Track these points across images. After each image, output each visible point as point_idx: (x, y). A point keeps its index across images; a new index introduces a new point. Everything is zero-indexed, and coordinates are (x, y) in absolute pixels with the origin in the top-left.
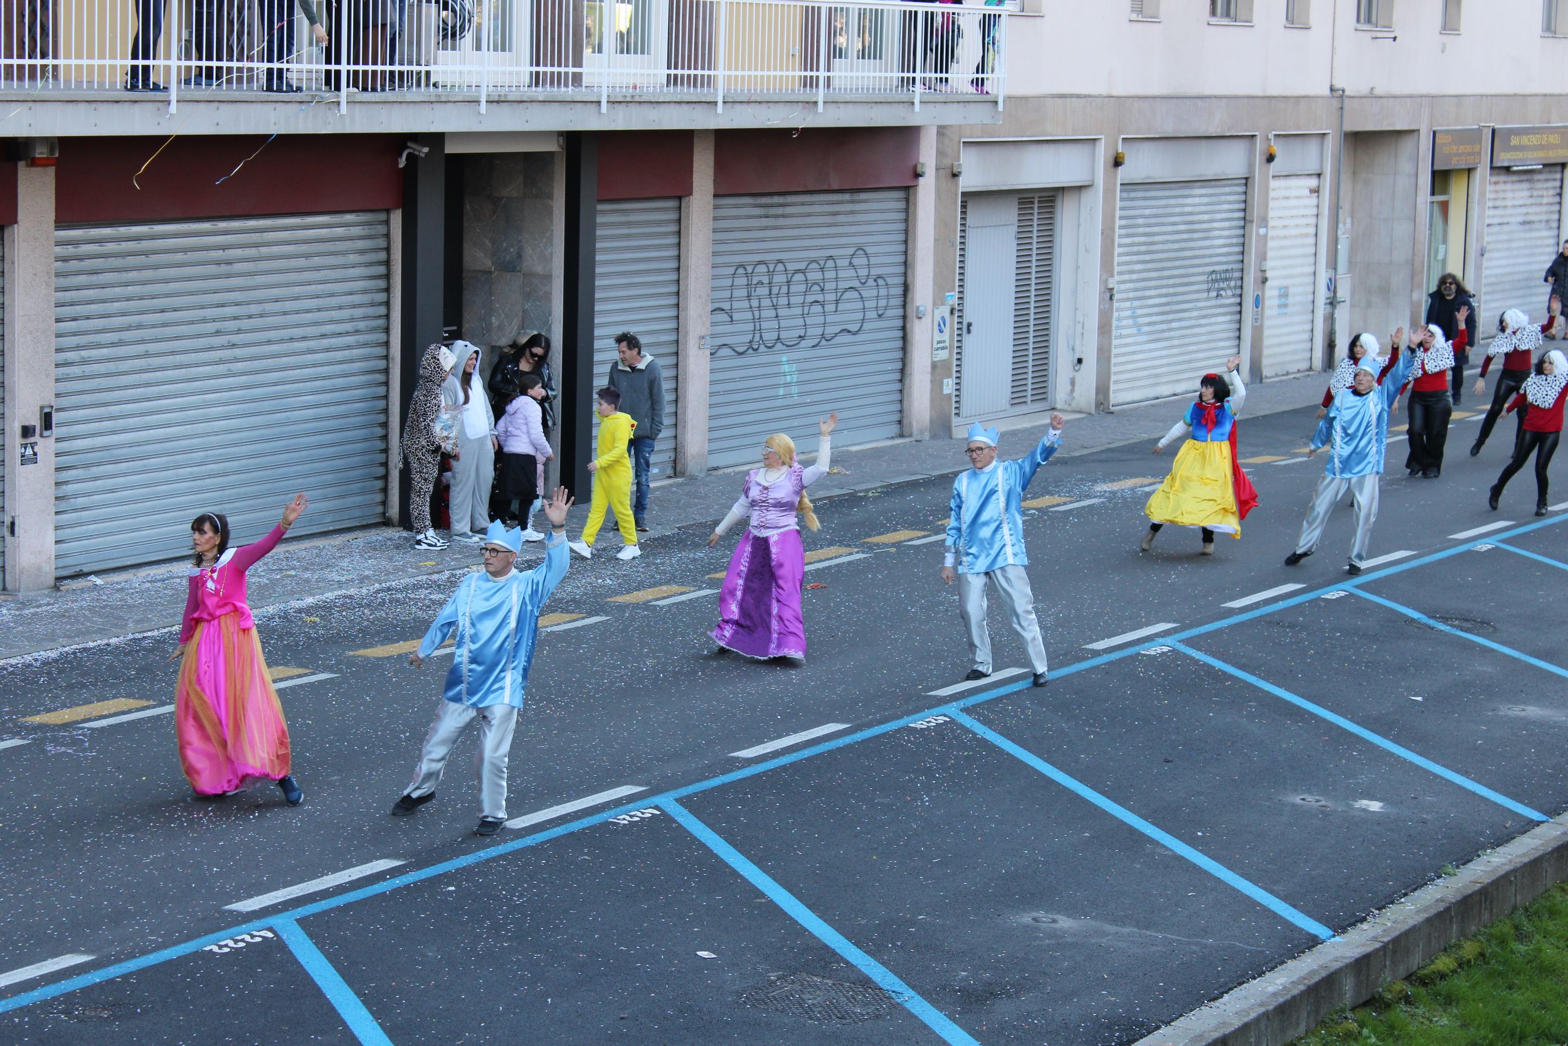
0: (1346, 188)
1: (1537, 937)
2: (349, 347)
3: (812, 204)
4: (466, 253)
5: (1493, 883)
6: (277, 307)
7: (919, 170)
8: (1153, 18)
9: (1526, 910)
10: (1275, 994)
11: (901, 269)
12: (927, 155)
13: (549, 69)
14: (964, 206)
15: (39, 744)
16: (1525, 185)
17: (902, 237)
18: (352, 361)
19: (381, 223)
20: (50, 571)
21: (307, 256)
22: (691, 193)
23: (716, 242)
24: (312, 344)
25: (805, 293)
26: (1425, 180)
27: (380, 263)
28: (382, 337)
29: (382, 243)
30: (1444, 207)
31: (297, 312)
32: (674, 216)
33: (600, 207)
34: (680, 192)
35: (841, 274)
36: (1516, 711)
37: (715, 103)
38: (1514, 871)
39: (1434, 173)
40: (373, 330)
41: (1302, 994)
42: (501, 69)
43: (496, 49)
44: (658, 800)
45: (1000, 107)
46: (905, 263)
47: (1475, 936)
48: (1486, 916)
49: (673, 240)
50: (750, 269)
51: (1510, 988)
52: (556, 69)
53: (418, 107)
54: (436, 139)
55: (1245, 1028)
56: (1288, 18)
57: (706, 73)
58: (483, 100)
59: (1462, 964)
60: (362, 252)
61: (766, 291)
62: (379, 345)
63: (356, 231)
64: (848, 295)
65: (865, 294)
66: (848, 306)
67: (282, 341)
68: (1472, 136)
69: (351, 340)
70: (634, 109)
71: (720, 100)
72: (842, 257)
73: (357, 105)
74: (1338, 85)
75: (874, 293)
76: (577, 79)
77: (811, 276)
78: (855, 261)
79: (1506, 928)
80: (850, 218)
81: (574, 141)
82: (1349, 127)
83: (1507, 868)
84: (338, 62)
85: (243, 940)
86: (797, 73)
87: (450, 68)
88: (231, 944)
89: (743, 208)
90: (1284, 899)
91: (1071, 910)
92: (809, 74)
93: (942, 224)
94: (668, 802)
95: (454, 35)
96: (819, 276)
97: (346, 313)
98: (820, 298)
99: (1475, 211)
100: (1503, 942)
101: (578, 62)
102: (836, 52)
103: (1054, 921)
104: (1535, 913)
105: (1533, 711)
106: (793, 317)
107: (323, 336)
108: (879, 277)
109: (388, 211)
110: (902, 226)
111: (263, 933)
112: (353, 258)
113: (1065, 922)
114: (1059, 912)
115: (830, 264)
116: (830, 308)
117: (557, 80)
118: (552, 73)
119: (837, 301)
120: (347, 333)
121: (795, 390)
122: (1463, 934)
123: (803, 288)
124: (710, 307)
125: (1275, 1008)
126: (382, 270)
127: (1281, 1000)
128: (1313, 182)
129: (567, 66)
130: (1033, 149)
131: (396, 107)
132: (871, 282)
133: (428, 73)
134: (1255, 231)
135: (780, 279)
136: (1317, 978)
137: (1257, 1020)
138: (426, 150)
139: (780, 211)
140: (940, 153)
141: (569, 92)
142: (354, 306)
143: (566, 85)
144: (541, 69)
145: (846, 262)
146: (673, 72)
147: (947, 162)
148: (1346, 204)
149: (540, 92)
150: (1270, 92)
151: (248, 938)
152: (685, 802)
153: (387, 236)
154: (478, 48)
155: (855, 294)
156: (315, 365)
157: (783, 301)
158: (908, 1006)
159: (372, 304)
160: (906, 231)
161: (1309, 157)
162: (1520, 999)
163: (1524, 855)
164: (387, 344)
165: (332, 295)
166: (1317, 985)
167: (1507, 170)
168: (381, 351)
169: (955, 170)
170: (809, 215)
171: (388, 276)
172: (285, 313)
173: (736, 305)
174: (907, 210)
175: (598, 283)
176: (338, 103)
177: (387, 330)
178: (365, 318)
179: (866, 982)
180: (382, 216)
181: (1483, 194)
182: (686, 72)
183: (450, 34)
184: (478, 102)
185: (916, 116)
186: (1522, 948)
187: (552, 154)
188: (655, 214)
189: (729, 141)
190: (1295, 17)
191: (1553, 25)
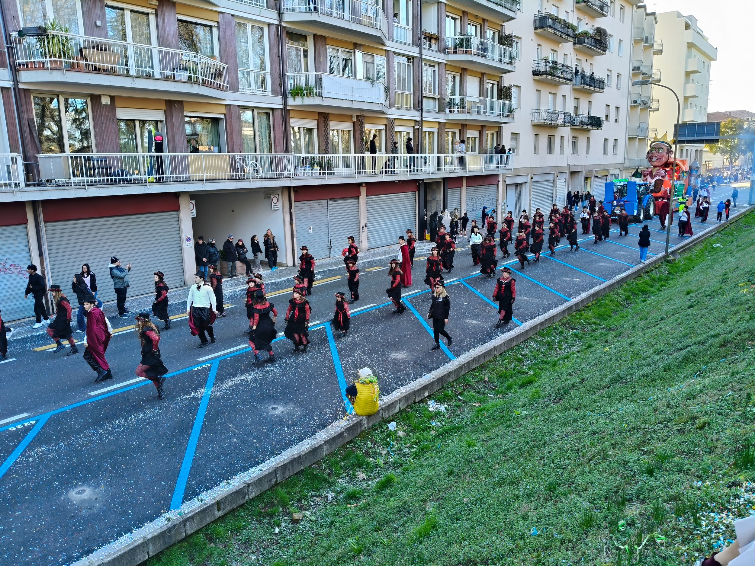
1: (605, 300)
2: (410, 213)
3: (482, 187)
4: (428, 198)
5: (597, 291)
7: (499, 181)
8: (538, 154)
9: (603, 296)
10: (561, 309)
12: (501, 178)
14: (506, 186)
15: (367, 273)
16: (600, 179)
17: (497, 192)
18: (410, 215)
20: (367, 248)
21: (403, 199)
22: (463, 187)
23: (467, 194)
24: (404, 213)
25: (481, 202)
26: (583, 179)
27: (414, 200)
29: (415, 197)
30: (587, 183)
31: (402, 208)
32: (460, 190)
33: (448, 189)
34: (461, 186)
35: (487, 198)
36: (601, 264)
40: (413, 210)
41: (567, 308)
42: (433, 168)
43: (432, 165)
45: (513, 170)
46: (497, 196)
47: (595, 300)
48: (596, 297)
49: (460, 194)
50: (472, 198)
51: (601, 308)
53: (420, 175)
54: (423, 180)
56: (561, 154)
58: (430, 173)
59: (593, 304)
60: (412, 198)
61: (475, 201)
63: (411, 195)
64: (488, 202)
65: (490, 201)
68: (591, 171)
71: (467, 171)
72: (487, 195)
74: (569, 164)
75: (492, 201)
76: (445, 169)
77: (482, 199)
78: (489, 196)
80: (488, 189)
81: (444, 179)
82: (571, 171)
83: (600, 289)
86: (480, 166)
87: (425, 168)
89: (471, 188)
90: (563, 294)
93: (503, 189)
94: (461, 281)
99: (592, 184)
100: (600, 301)
101: (445, 166)
102: (486, 163)
104: (605, 296)
105: (604, 264)
107: (406, 211)
108: (493, 198)
110: (496, 190)
112: (410, 199)
113: (526, 298)
115: (485, 197)
117: (441, 170)
118: (441, 168)
122: (593, 299)
124: (466, 205)
125: (561, 311)
127: (563, 309)
128: (565, 180)
129: (443, 167)
130: (518, 176)
131: (417, 175)
132: (491, 199)
133: (422, 169)
134: (555, 188)
135: (477, 199)
137: (559, 313)
138: (421, 182)
139: (477, 189)
140: (503, 178)
142: (411, 207)
143: (443, 170)
144: (439, 168)
148: (570, 183)
149: (439, 172)
150: (557, 166)
152: (464, 281)
153: (415, 195)
154: (429, 165)
156: (405, 216)
157: (477, 203)
159: (413, 206)
161: (564, 176)
162: (603, 310)
163: (603, 287)
165: (407, 205)
166: (569, 307)
167: (597, 177)
168: (415, 213)
169: (505, 181)
170: (481, 189)
171: (416, 202)
172: (400, 208)
173: (470, 204)
174: (497, 188)
175: (448, 201)
177: (416, 210)
180: (415, 193)
181: (593, 181)
183: (425, 163)
185: (500, 172)
186: (603, 302)
187: (441, 181)
188: (458, 190)
189: (469, 178)
190: (562, 153)
191: (605, 152)
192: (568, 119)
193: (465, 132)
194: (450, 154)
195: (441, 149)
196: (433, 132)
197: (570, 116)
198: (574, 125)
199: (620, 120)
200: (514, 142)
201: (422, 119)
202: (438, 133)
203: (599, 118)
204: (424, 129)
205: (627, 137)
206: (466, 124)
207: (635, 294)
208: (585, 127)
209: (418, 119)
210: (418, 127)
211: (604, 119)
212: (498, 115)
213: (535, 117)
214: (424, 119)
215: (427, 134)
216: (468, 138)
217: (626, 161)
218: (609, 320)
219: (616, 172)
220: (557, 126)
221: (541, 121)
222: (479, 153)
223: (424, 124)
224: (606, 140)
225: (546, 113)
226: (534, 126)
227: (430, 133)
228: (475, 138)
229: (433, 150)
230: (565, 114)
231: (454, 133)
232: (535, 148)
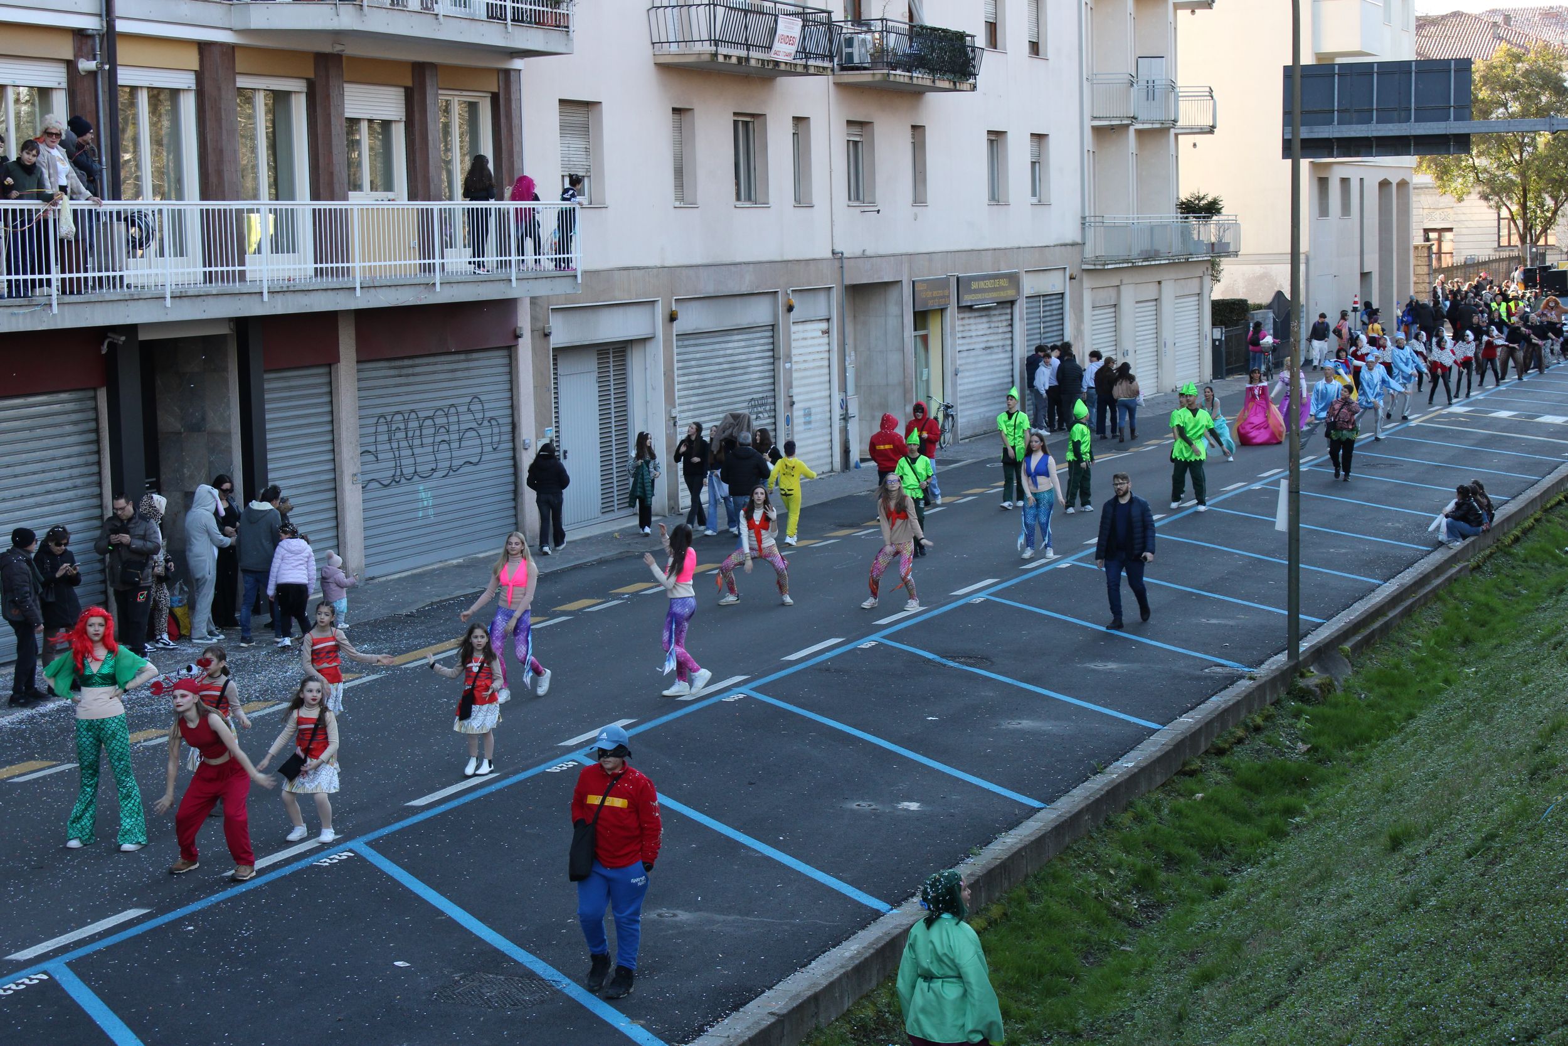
0: (849, 329)
1: (1045, 897)
2: (70, 500)
3: (436, 364)
4: (159, 419)
5: (1009, 858)
6: (9, 471)
7: (518, 332)
8: (693, 205)
9: (1035, 877)
10: (852, 958)
11: (509, 412)
12: (524, 320)
13: (219, 269)
14: (555, 359)
16: (985, 319)
17: (508, 386)
18: (73, 511)
19: (90, 398)
21: (31, 429)
22: (337, 360)
23: (360, 398)
24: (39, 499)
25: (434, 435)
26: (909, 319)
27: (90, 431)
28: (96, 490)
29: (92, 415)
30: (925, 339)
31: (25, 475)
32: (325, 380)
33: (266, 376)
34: (330, 360)
35: (462, 418)
36: (1014, 724)
37: (355, 289)
38: (1024, 848)
39: (915, 313)
40: (88, 485)
41: (872, 955)
42: (181, 270)
43: (175, 255)
44: (350, 844)
45: (579, 280)
46: (512, 407)
47: (998, 900)
48: (1006, 884)
49: (326, 399)
50: (389, 418)
51: (1028, 938)
52: (225, 269)
53: (115, 305)
54: (131, 330)
55: (832, 985)
56: (798, 200)
57: (345, 265)
58: (168, 296)
59: (991, 923)
60: (75, 423)
61: (403, 435)
62: (94, 497)
63: (69, 406)
64: (468, 434)
65: (482, 432)
66: (469, 443)
67: (14, 498)
68: (943, 283)
69: (71, 494)
70: (289, 296)
71: (358, 286)
72: (462, 405)
73: (66, 307)
74: (838, 249)
75: (489, 431)
76: (242, 274)
77: (438, 421)
78: (472, 407)
79: (1021, 892)
80: (466, 374)
81: (242, 325)
82: (848, 281)
83: (1019, 846)
84: (48, 272)
85: (23, 983)
86: (418, 262)
87: (139, 272)
88: (14, 987)
89: (381, 370)
90: (852, 883)
91: (689, 906)
92: (427, 261)
93: (538, 373)
94: (359, 845)
95: (141, 245)
96: (444, 420)
97: (66, 473)
98: (446, 438)
99: (949, 341)
100: (1020, 904)
101: (242, 262)
102: (448, 243)
103: (675, 915)
104: (1043, 879)
105: (1026, 724)
106: (427, 454)
107: (48, 492)
108: (492, 418)
109: (95, 389)
110: (507, 378)
111: (40, 976)
112: (69, 428)
113: (683, 916)
114: (678, 908)
115: (453, 410)
116: (455, 445)
117: (225, 277)
118: (222, 272)
119: (460, 440)
120: (68, 489)
121: (431, 512)
122: (989, 899)
123: (432, 431)
124: (359, 451)
125: (853, 969)
126: (93, 436)
127: (857, 962)
128: (824, 326)
129: (233, 265)
130: (606, 311)
131: (98, 305)
132: (486, 423)
133: (121, 277)
134: (783, 366)
135: (413, 424)
136: (883, 943)
137: (840, 979)
138: (123, 338)
139: (410, 371)
140: (534, 318)
141: (238, 286)
142: (72, 467)
143: (234, 281)
144: (213, 269)
145: (465, 409)
146: (319, 266)
147: (540, 325)
148: (850, 341)
149: (214, 288)
150: (785, 258)
151: (27, 981)
152: (372, 844)
153: (96, 409)
154: (162, 255)
155: (474, 434)
156: (42, 517)
157: (417, 442)
158: (566, 991)
159: (87, 465)
160: (511, 381)
161: (820, 306)
162: (1036, 946)
163: (1031, 835)
164: (100, 496)
165: (53, 459)
166: (883, 948)
167: (970, 308)
168: (95, 501)
169: (547, 331)
170: (434, 372)
171: (98, 441)
172: (16, 476)
173: (380, 447)
174: (510, 365)
175: (268, 437)
176: (51, 305)
177: (100, 484)
178: (81, 476)
179: (531, 975)
180: (91, 393)
181: (953, 328)
182: (329, 265)
183: (136, 245)
184: (164, 298)
185: (515, 290)
186: (1035, 907)
187: (224, 336)
188: (311, 379)
189: (365, 318)
190: (802, 199)
191: (996, 195)
192: (819, 41)
193: (334, 93)
194: (265, 200)
195: (220, 173)
196: (175, 93)
197: (830, 24)
198: (848, 66)
199: (1051, 45)
200: (577, 144)
201: (111, 25)
202: (200, 94)
203: (961, 36)
204: (125, 77)
205: (1088, 124)
206: (336, 58)
207: (1172, 861)
208: (900, 76)
209: (91, 23)
210: (91, 65)
211: (981, 41)
212: (495, 14)
213: (669, 25)
214: (121, 26)
215: (143, 99)
216: (353, 122)
217: (1090, 233)
218: (1066, 992)
219: (1053, 283)
220: (771, 72)
221: (698, 47)
222: (412, 197)
223: (123, 52)
224: (996, 137)
225: (720, 11)
226: (668, 69)
227: (155, 94)
228: (386, 125)
229: (179, 181)
230: (803, 14)
231: (280, 99)
232: (679, 172)
